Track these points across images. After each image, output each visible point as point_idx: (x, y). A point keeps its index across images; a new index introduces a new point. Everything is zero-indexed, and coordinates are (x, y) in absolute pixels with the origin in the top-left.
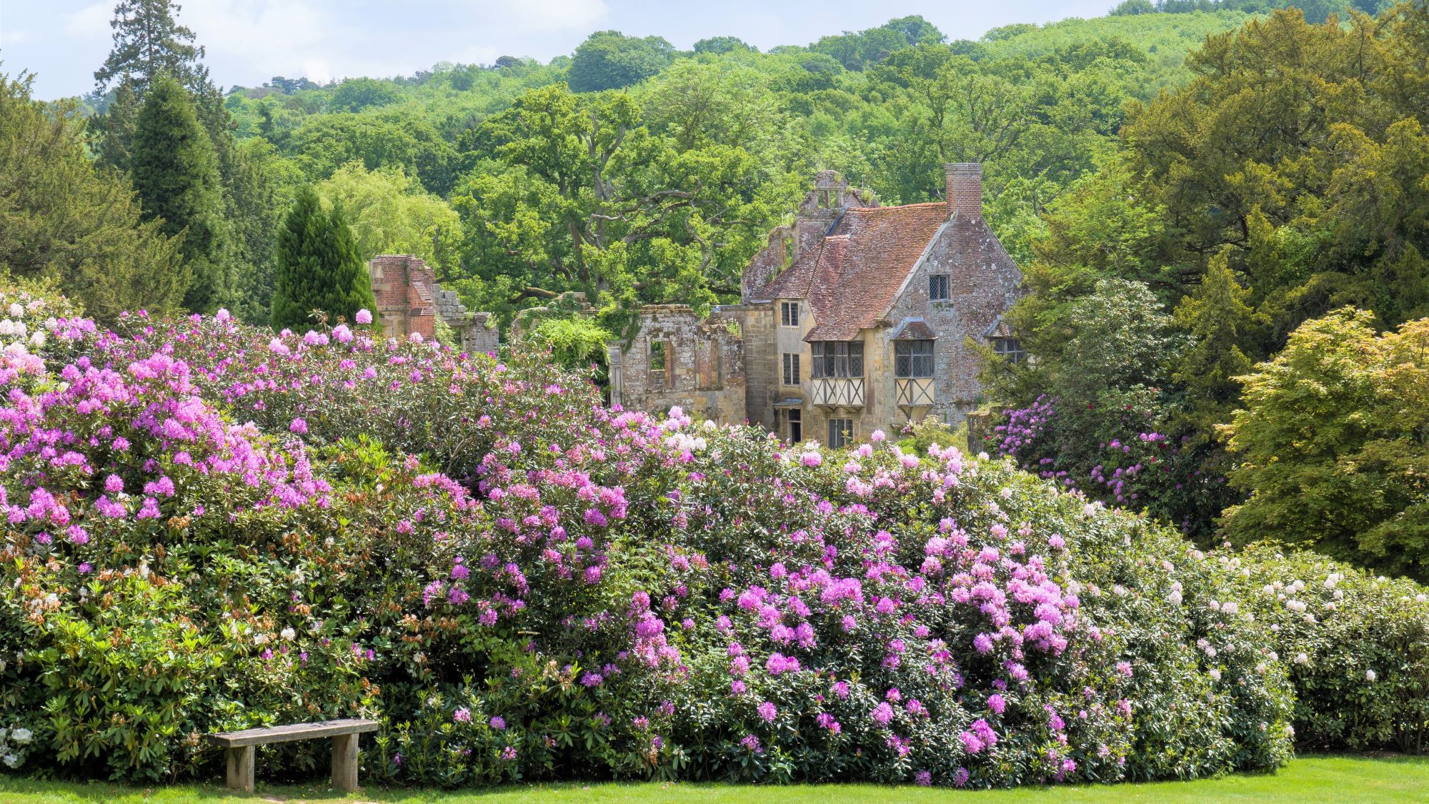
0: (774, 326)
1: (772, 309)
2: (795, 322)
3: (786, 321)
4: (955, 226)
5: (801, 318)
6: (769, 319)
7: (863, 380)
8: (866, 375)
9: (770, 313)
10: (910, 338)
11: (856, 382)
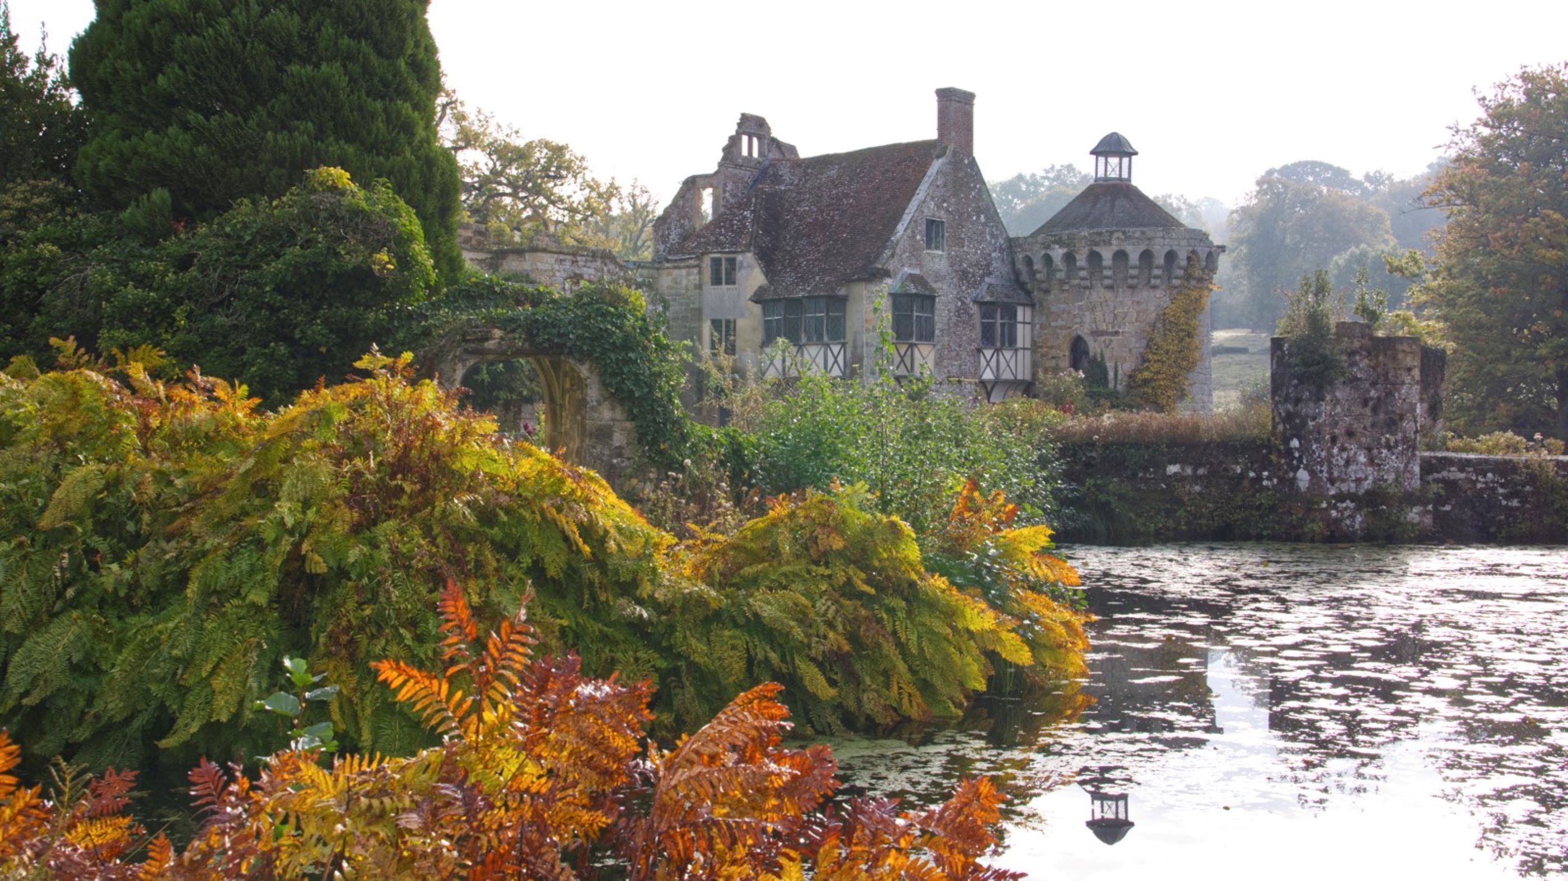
0: (699, 287)
1: (698, 266)
2: (731, 281)
3: (717, 281)
4: (950, 163)
5: (740, 275)
6: (694, 278)
7: (844, 345)
8: (849, 338)
9: (695, 271)
10: (914, 291)
11: (836, 349)
